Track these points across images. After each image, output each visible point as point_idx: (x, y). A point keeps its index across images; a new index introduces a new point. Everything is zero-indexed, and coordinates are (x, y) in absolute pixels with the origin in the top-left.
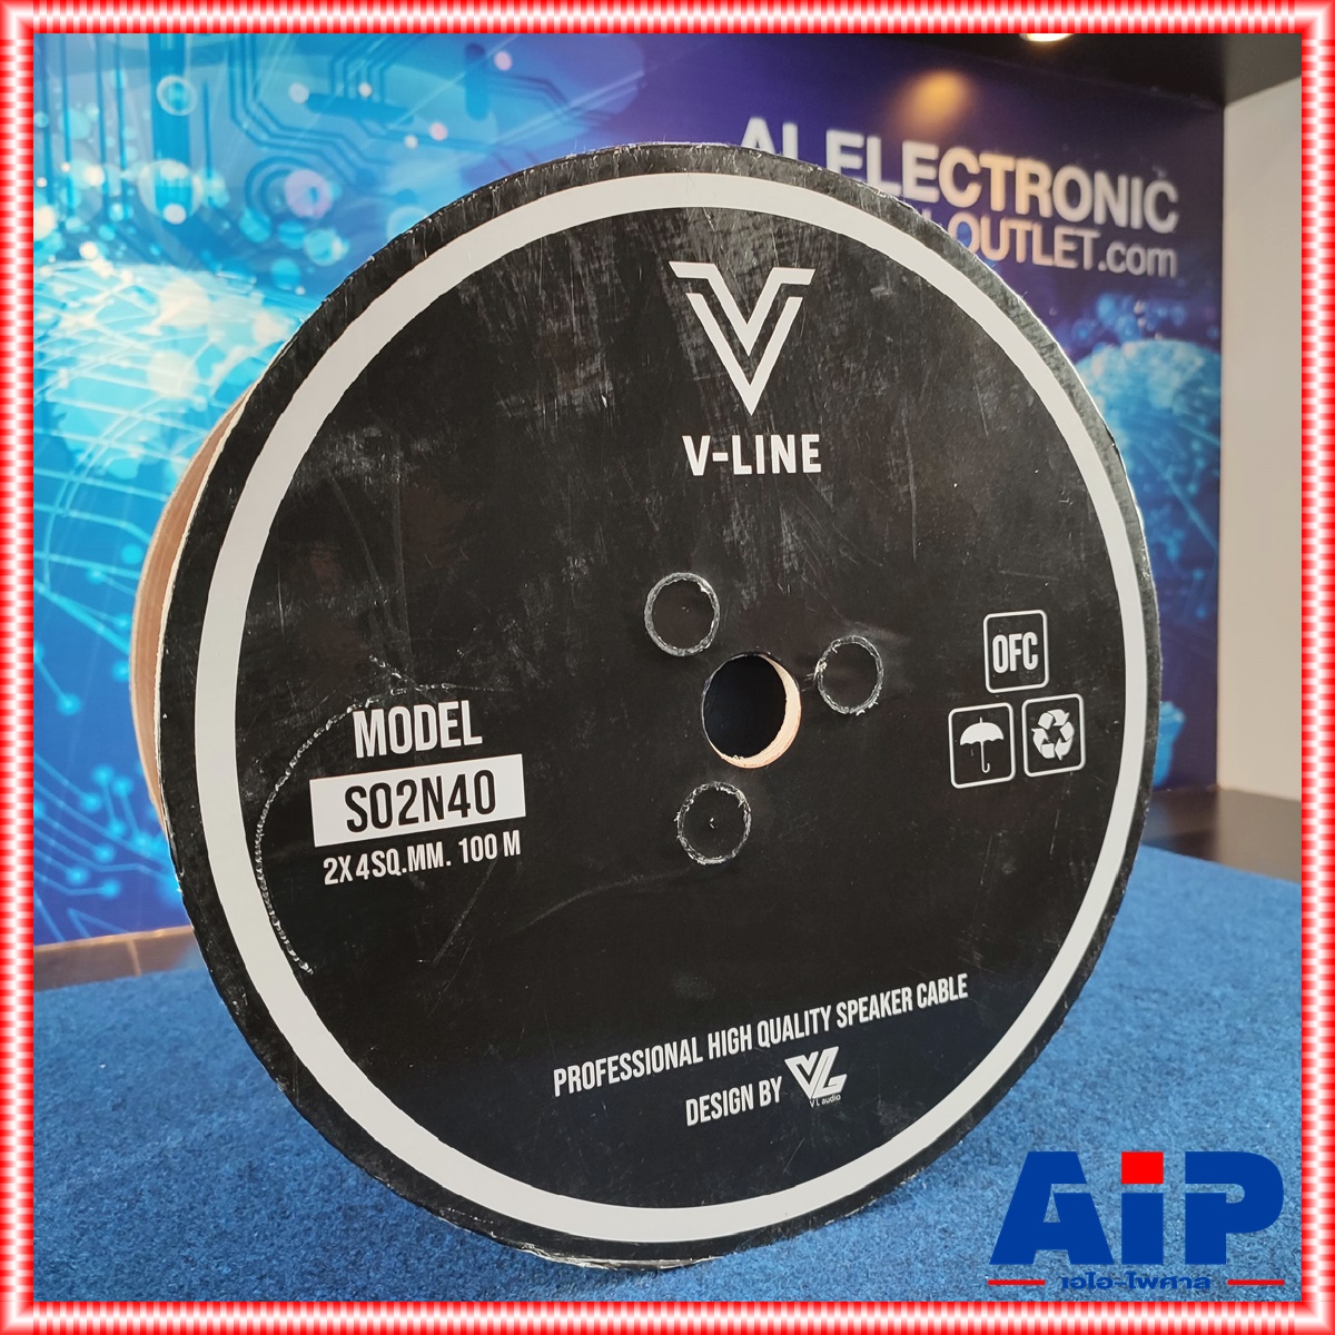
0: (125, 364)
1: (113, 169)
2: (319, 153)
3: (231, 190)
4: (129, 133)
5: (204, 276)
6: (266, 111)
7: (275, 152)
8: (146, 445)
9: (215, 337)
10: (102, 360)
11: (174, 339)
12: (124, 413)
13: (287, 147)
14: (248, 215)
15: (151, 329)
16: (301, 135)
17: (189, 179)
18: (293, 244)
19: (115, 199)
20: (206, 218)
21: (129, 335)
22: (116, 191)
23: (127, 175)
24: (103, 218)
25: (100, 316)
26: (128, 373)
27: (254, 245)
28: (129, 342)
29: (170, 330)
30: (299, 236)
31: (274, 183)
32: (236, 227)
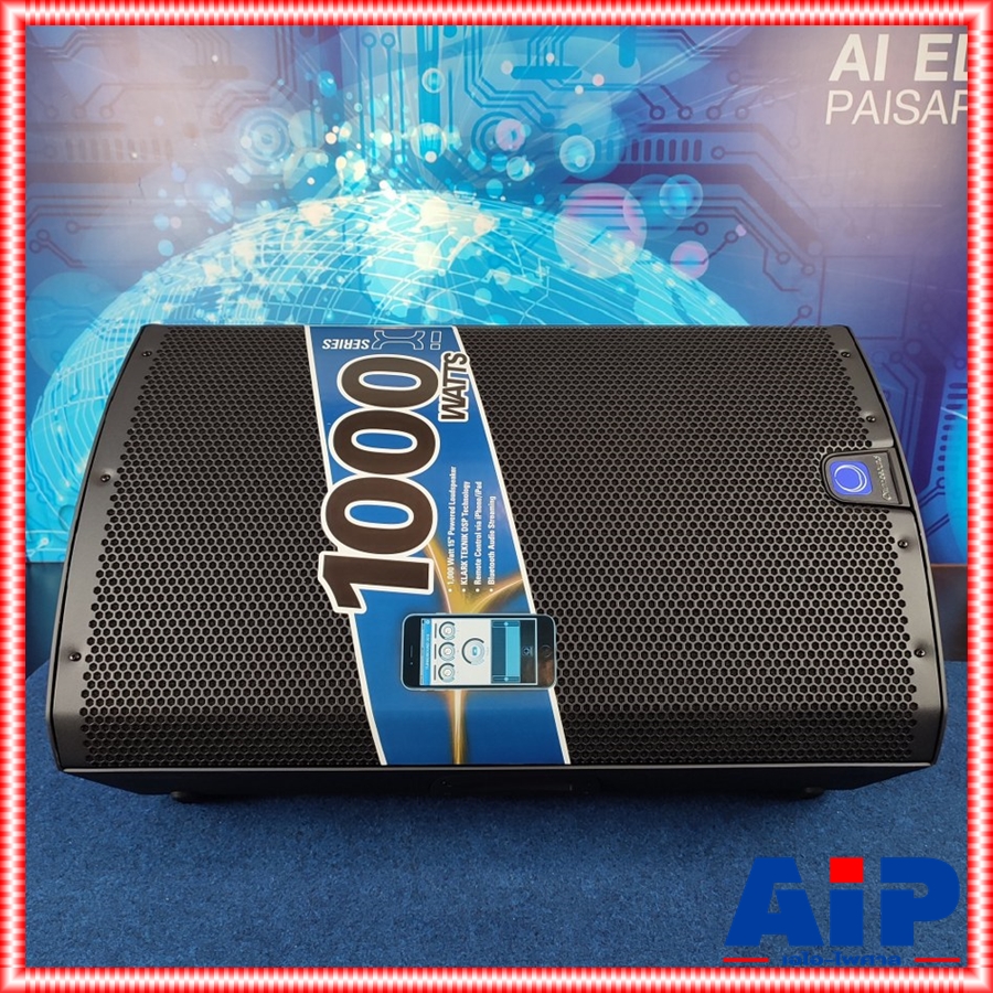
0: (402, 251)
1: (397, 133)
2: (519, 107)
3: (463, 138)
4: (406, 109)
5: (446, 194)
6: (486, 83)
7: (492, 110)
8: (412, 298)
9: (452, 231)
10: (390, 249)
11: (429, 235)
12: (402, 280)
13: (498, 106)
14: (473, 153)
15: (416, 229)
16: (508, 96)
17: (439, 134)
18: (500, 169)
19: (398, 153)
20: (448, 158)
21: (403, 234)
22: (399, 148)
23: (405, 136)
24: (391, 164)
25: (388, 223)
26: (403, 256)
27: (477, 172)
28: (406, 238)
29: (428, 229)
30: (504, 163)
31: (489, 131)
32: (465, 160)
